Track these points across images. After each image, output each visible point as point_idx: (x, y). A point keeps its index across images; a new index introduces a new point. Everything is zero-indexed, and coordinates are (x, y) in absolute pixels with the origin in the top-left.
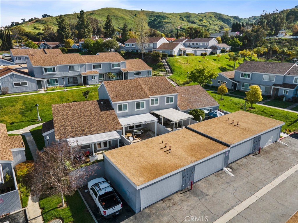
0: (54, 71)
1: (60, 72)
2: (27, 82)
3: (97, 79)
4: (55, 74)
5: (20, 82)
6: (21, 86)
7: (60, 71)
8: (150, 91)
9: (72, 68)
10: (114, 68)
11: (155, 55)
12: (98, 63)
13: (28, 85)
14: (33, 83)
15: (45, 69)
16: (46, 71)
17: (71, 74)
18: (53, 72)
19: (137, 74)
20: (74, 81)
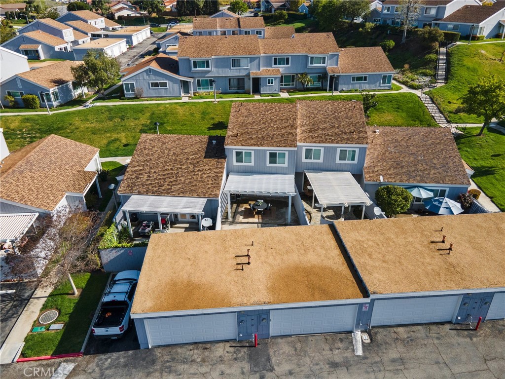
0: (208, 66)
1: (216, 69)
2: (167, 82)
3: (276, 84)
4: (208, 72)
5: (158, 82)
6: (160, 88)
7: (216, 67)
8: (311, 132)
9: (236, 63)
10: (314, 65)
11: (426, 36)
12: (284, 55)
13: (168, 87)
14: (175, 85)
15: (195, 62)
16: (195, 67)
17: (233, 72)
18: (206, 69)
19: (359, 79)
20: (238, 86)
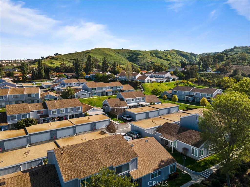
0: (96, 90)
3: (111, 93)
4: (95, 91)
6: (84, 95)
7: (97, 90)
8: (136, 96)
9: (102, 88)
10: (118, 88)
11: (136, 82)
12: (112, 86)
13: (86, 95)
14: (88, 94)
15: (93, 89)
16: (93, 90)
17: (101, 91)
18: (95, 90)
19: (128, 91)
20: (102, 94)
